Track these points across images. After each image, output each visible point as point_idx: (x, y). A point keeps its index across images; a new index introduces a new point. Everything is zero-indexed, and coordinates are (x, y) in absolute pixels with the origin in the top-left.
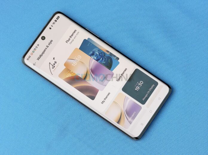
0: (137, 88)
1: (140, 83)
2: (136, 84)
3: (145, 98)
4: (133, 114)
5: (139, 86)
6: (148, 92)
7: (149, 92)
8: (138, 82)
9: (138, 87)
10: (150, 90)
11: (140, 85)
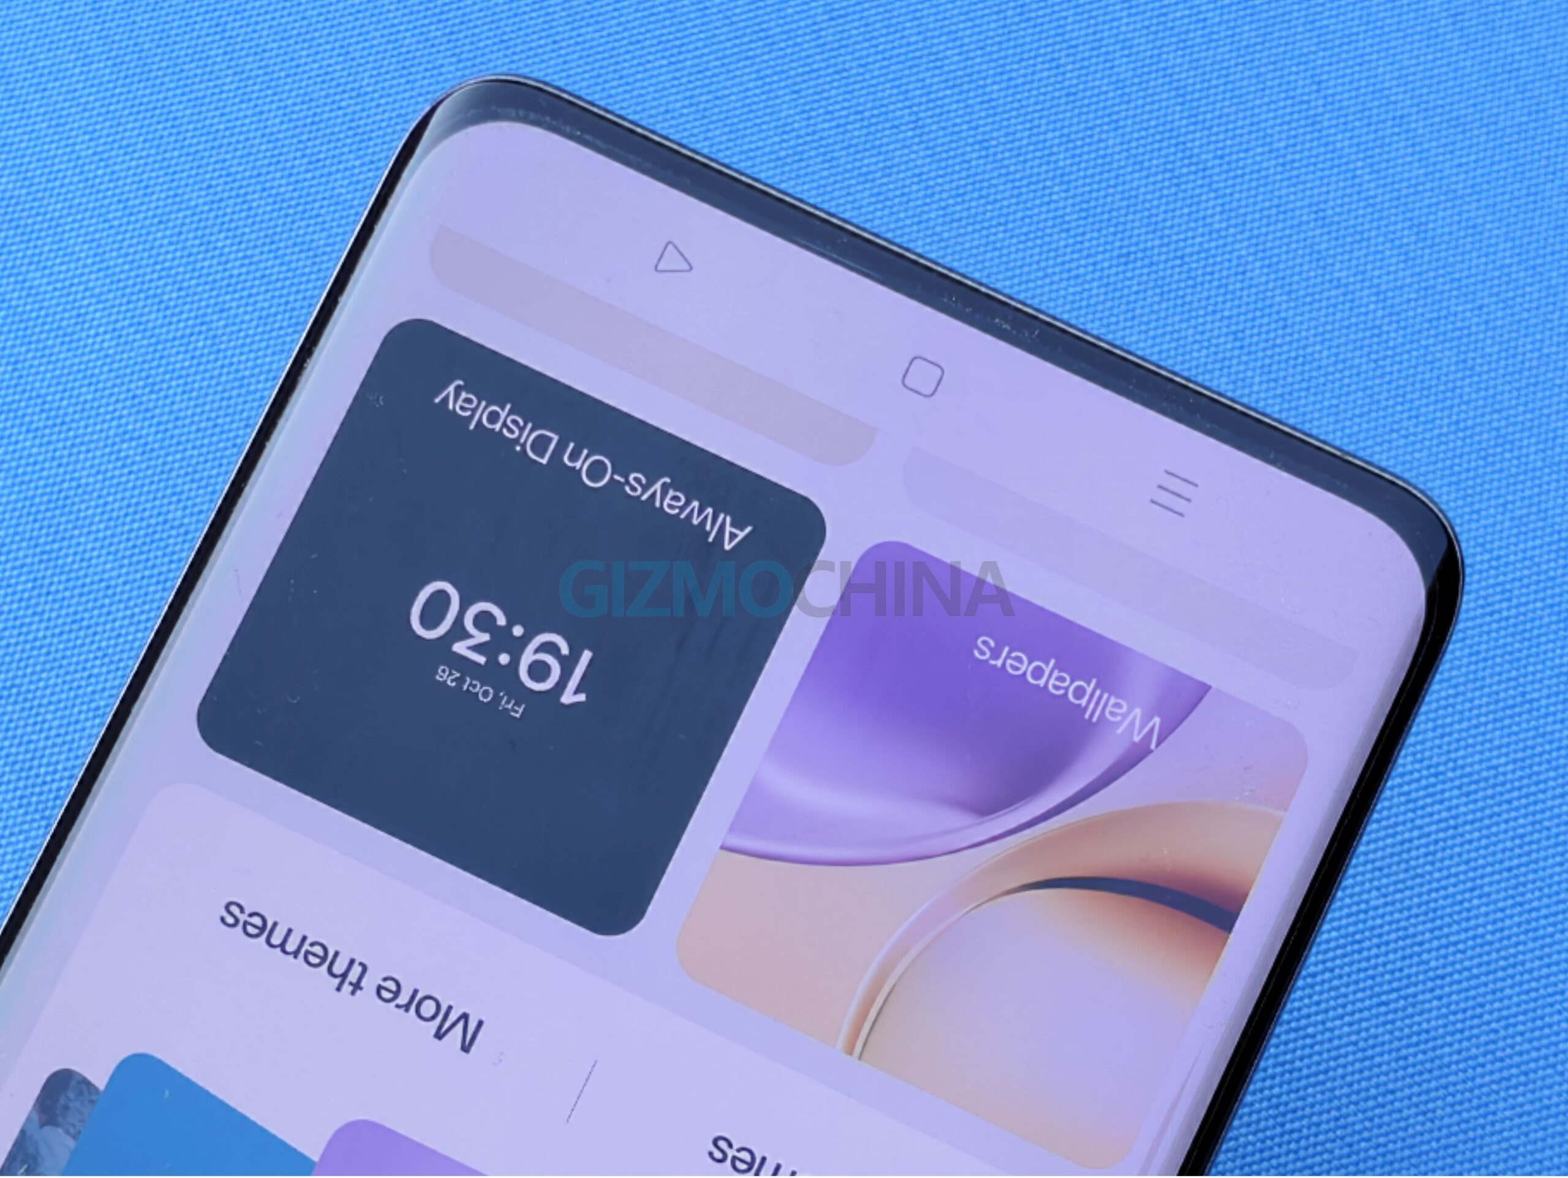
0: (539, 671)
1: (458, 632)
2: (484, 693)
3: (696, 513)
4: (1026, 667)
5: (501, 640)
6: (596, 471)
7: (582, 465)
8: (445, 676)
9: (528, 657)
10: (540, 445)
11: (484, 621)
